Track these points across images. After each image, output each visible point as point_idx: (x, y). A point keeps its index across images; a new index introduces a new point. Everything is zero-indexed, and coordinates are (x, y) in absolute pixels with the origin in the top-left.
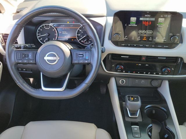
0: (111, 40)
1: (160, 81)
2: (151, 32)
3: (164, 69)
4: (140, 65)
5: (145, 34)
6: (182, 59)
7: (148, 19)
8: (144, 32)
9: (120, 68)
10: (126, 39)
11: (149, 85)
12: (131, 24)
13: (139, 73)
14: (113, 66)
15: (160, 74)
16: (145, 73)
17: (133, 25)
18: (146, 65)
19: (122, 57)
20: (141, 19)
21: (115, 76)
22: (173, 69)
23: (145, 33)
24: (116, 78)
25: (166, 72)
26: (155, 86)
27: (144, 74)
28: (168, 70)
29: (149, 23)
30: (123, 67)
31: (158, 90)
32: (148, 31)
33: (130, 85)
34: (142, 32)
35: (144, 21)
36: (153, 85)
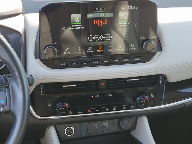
0: (40, 59)
1: (133, 119)
2: (109, 37)
3: (138, 99)
4: (97, 96)
5: (99, 42)
6: (164, 77)
7: (101, 15)
8: (97, 38)
9: (64, 107)
10: (67, 53)
11: (116, 129)
12: (73, 26)
13: (97, 111)
14: (49, 105)
15: (133, 107)
16: (107, 109)
17: (77, 28)
18: (109, 95)
19: (63, 86)
20: (90, 16)
21: (55, 124)
22: (153, 96)
23: (100, 40)
24: (57, 126)
25: (143, 103)
26: (126, 129)
27: (107, 111)
28: (145, 99)
29: (104, 21)
30: (67, 105)
31: (131, 134)
32: (104, 36)
33: (83, 135)
34: (94, 38)
35: (96, 19)
36: (123, 128)
